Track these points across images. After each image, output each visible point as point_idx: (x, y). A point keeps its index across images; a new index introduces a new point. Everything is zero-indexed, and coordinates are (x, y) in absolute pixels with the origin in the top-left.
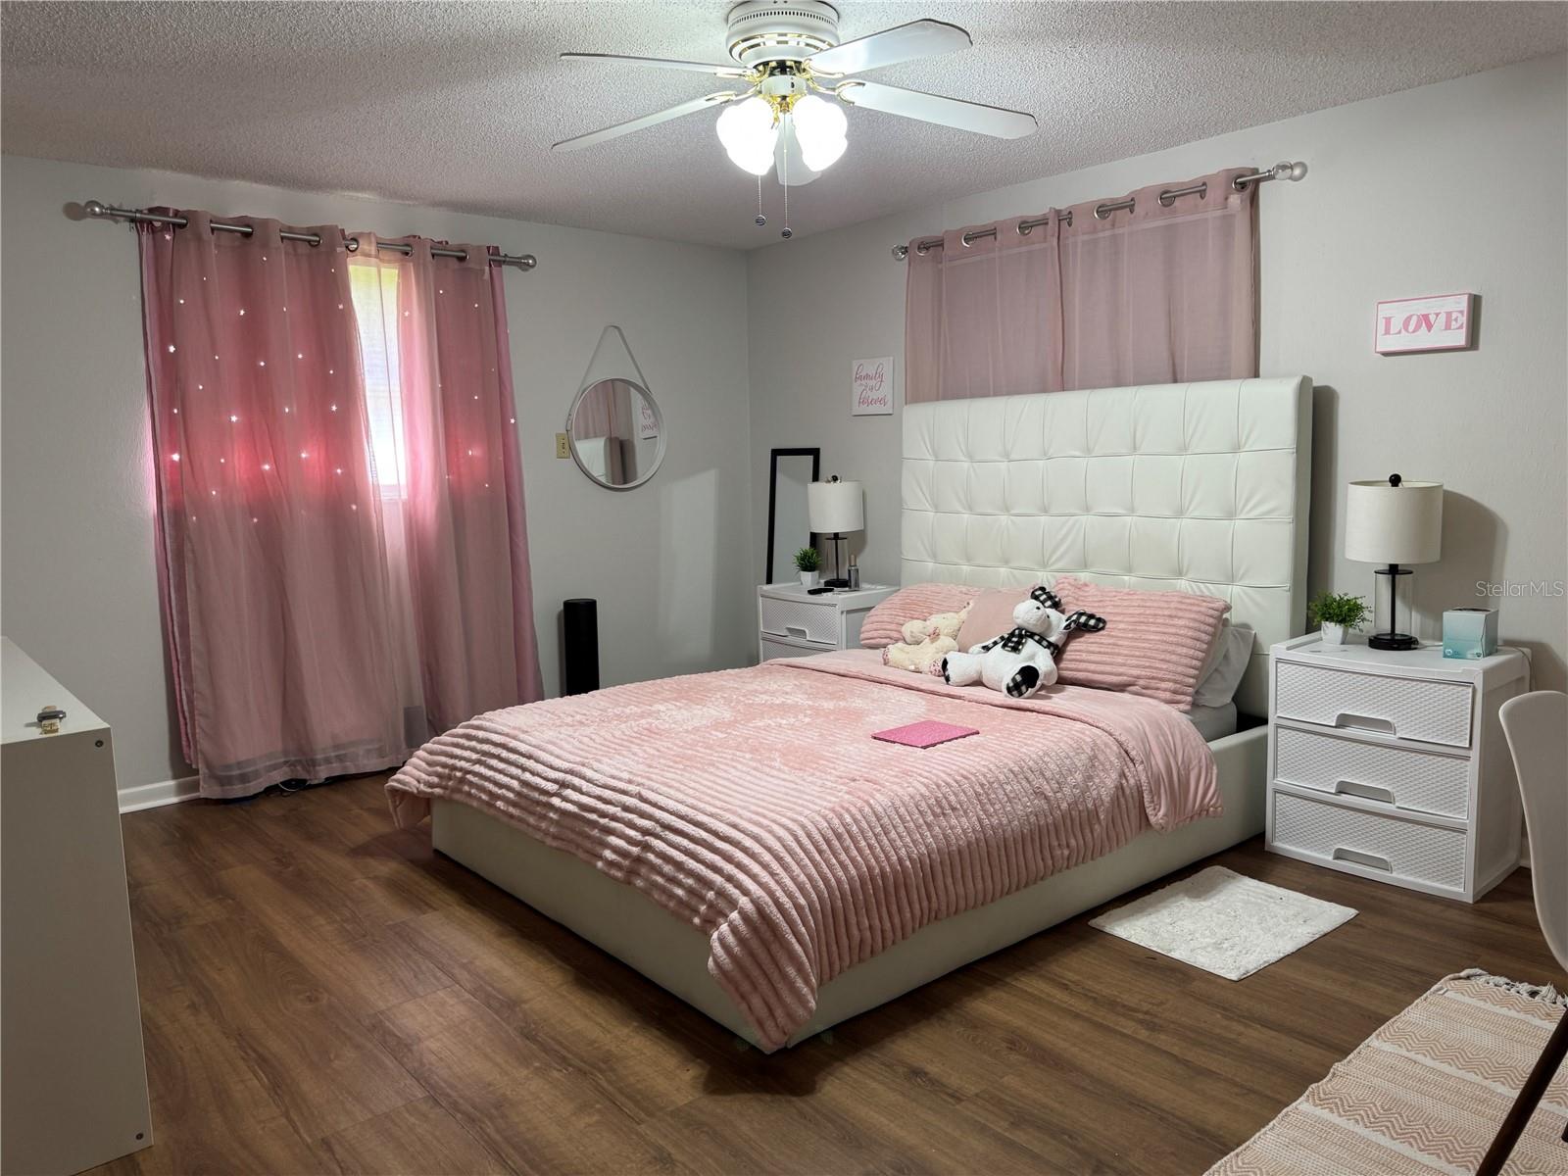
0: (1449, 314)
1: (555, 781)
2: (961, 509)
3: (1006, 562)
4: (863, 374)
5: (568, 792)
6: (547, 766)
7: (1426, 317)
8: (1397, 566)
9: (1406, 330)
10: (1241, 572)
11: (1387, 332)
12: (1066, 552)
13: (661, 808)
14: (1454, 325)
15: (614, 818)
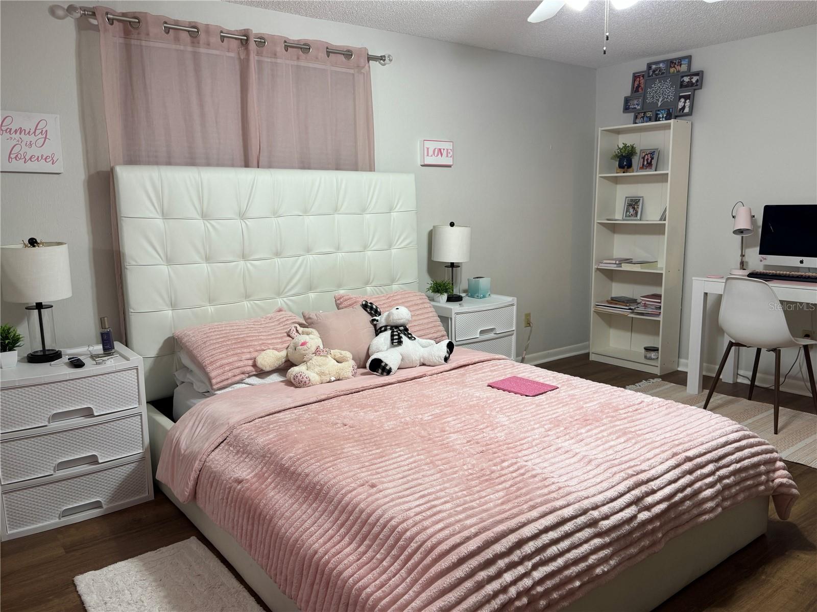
0: (447, 150)
1: (628, 505)
2: (200, 261)
3: (247, 297)
4: (14, 127)
5: (649, 500)
6: (608, 503)
7: (440, 150)
8: (453, 263)
9: (434, 155)
10: (398, 277)
11: (428, 155)
12: (299, 281)
13: (705, 454)
14: (449, 155)
15: (690, 484)
